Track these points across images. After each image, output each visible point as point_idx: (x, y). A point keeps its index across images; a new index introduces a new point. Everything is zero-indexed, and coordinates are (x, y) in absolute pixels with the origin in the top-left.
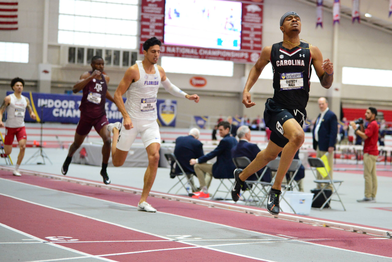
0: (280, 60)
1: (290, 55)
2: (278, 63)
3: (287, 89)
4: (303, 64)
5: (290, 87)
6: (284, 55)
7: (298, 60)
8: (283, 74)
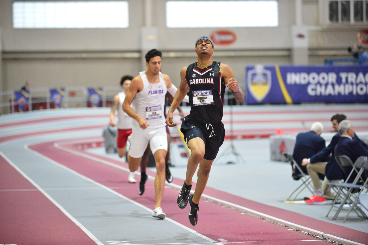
0: (192, 78)
1: (202, 74)
2: (191, 82)
3: (198, 105)
4: (212, 82)
5: (201, 103)
6: (196, 74)
7: (207, 79)
8: (195, 91)
